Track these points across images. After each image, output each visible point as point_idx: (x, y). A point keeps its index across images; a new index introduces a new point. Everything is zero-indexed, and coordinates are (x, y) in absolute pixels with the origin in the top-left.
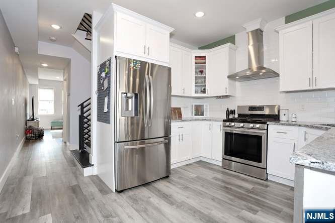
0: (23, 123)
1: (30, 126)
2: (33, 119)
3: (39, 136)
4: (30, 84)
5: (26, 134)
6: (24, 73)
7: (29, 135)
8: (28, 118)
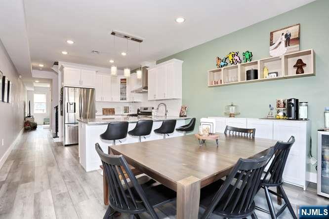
0: (23, 119)
1: (28, 121)
2: (30, 116)
3: (34, 127)
4: (28, 91)
5: (25, 126)
6: (24, 86)
7: (27, 127)
8: (26, 116)
